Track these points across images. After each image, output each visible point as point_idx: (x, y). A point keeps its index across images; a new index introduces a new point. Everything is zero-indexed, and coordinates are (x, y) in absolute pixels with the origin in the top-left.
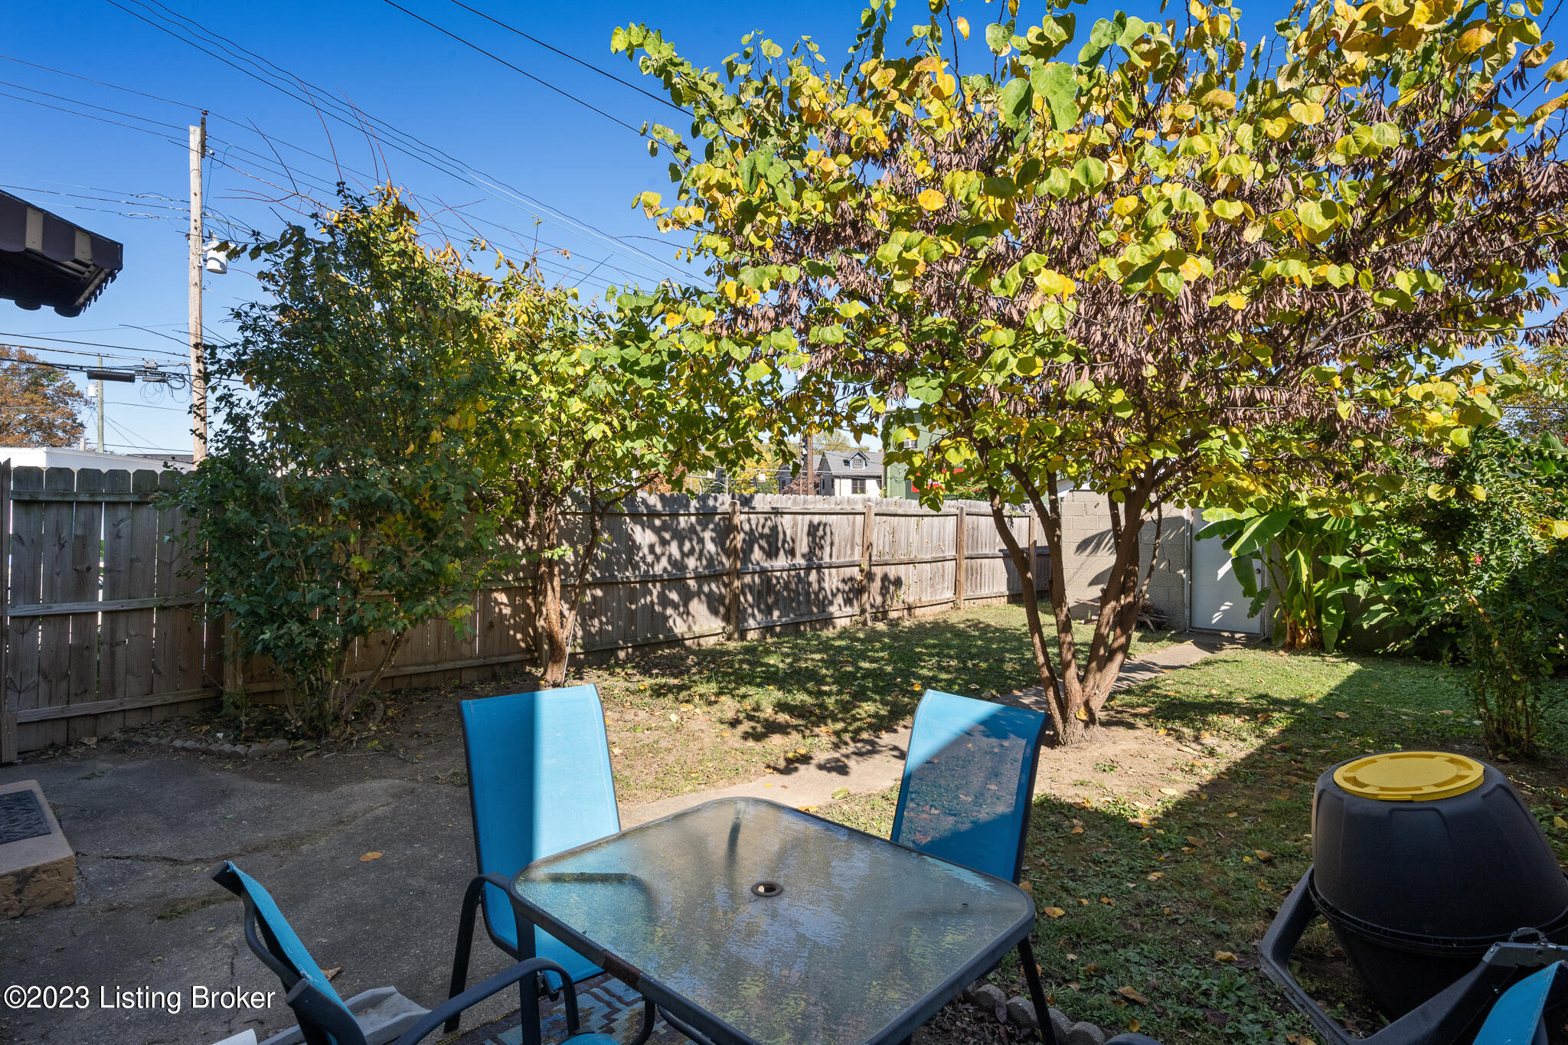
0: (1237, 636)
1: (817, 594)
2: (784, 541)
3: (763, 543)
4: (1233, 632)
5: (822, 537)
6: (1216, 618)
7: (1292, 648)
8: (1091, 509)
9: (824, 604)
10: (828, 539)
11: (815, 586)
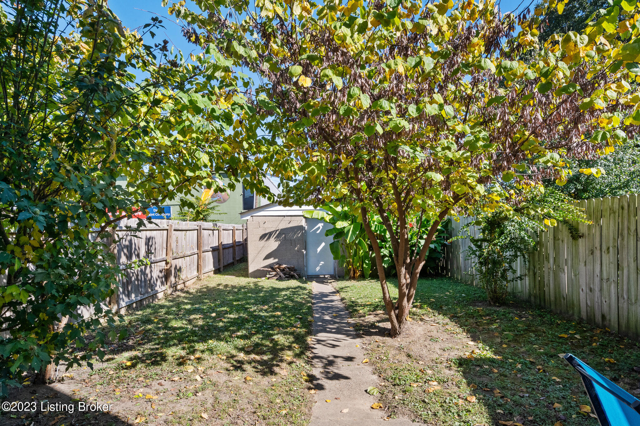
0: (326, 276)
1: (150, 280)
2: (135, 249)
3: (125, 251)
4: (324, 275)
5: (151, 246)
6: (318, 269)
7: (354, 278)
8: (262, 224)
9: (152, 286)
10: (153, 246)
11: (149, 276)
